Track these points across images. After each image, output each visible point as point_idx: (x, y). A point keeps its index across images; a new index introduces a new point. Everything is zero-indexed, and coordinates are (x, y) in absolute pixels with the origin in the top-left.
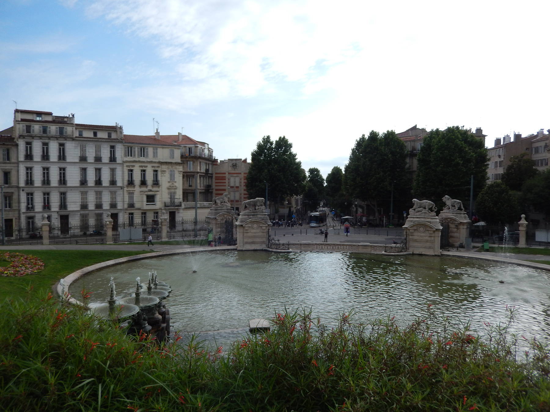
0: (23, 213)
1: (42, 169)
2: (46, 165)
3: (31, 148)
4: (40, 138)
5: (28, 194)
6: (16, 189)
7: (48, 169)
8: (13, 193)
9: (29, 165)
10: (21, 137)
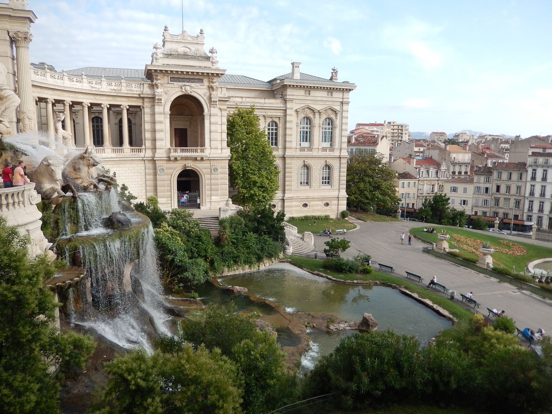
0: (526, 213)
1: (541, 187)
2: (544, 184)
3: (535, 173)
4: (542, 167)
5: (530, 201)
6: (523, 198)
7: (545, 187)
8: (521, 200)
9: (533, 183)
10: (530, 166)
